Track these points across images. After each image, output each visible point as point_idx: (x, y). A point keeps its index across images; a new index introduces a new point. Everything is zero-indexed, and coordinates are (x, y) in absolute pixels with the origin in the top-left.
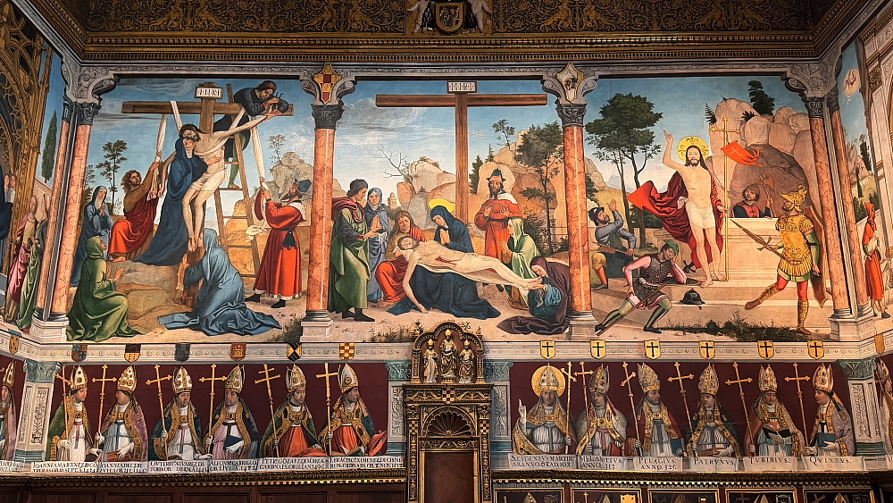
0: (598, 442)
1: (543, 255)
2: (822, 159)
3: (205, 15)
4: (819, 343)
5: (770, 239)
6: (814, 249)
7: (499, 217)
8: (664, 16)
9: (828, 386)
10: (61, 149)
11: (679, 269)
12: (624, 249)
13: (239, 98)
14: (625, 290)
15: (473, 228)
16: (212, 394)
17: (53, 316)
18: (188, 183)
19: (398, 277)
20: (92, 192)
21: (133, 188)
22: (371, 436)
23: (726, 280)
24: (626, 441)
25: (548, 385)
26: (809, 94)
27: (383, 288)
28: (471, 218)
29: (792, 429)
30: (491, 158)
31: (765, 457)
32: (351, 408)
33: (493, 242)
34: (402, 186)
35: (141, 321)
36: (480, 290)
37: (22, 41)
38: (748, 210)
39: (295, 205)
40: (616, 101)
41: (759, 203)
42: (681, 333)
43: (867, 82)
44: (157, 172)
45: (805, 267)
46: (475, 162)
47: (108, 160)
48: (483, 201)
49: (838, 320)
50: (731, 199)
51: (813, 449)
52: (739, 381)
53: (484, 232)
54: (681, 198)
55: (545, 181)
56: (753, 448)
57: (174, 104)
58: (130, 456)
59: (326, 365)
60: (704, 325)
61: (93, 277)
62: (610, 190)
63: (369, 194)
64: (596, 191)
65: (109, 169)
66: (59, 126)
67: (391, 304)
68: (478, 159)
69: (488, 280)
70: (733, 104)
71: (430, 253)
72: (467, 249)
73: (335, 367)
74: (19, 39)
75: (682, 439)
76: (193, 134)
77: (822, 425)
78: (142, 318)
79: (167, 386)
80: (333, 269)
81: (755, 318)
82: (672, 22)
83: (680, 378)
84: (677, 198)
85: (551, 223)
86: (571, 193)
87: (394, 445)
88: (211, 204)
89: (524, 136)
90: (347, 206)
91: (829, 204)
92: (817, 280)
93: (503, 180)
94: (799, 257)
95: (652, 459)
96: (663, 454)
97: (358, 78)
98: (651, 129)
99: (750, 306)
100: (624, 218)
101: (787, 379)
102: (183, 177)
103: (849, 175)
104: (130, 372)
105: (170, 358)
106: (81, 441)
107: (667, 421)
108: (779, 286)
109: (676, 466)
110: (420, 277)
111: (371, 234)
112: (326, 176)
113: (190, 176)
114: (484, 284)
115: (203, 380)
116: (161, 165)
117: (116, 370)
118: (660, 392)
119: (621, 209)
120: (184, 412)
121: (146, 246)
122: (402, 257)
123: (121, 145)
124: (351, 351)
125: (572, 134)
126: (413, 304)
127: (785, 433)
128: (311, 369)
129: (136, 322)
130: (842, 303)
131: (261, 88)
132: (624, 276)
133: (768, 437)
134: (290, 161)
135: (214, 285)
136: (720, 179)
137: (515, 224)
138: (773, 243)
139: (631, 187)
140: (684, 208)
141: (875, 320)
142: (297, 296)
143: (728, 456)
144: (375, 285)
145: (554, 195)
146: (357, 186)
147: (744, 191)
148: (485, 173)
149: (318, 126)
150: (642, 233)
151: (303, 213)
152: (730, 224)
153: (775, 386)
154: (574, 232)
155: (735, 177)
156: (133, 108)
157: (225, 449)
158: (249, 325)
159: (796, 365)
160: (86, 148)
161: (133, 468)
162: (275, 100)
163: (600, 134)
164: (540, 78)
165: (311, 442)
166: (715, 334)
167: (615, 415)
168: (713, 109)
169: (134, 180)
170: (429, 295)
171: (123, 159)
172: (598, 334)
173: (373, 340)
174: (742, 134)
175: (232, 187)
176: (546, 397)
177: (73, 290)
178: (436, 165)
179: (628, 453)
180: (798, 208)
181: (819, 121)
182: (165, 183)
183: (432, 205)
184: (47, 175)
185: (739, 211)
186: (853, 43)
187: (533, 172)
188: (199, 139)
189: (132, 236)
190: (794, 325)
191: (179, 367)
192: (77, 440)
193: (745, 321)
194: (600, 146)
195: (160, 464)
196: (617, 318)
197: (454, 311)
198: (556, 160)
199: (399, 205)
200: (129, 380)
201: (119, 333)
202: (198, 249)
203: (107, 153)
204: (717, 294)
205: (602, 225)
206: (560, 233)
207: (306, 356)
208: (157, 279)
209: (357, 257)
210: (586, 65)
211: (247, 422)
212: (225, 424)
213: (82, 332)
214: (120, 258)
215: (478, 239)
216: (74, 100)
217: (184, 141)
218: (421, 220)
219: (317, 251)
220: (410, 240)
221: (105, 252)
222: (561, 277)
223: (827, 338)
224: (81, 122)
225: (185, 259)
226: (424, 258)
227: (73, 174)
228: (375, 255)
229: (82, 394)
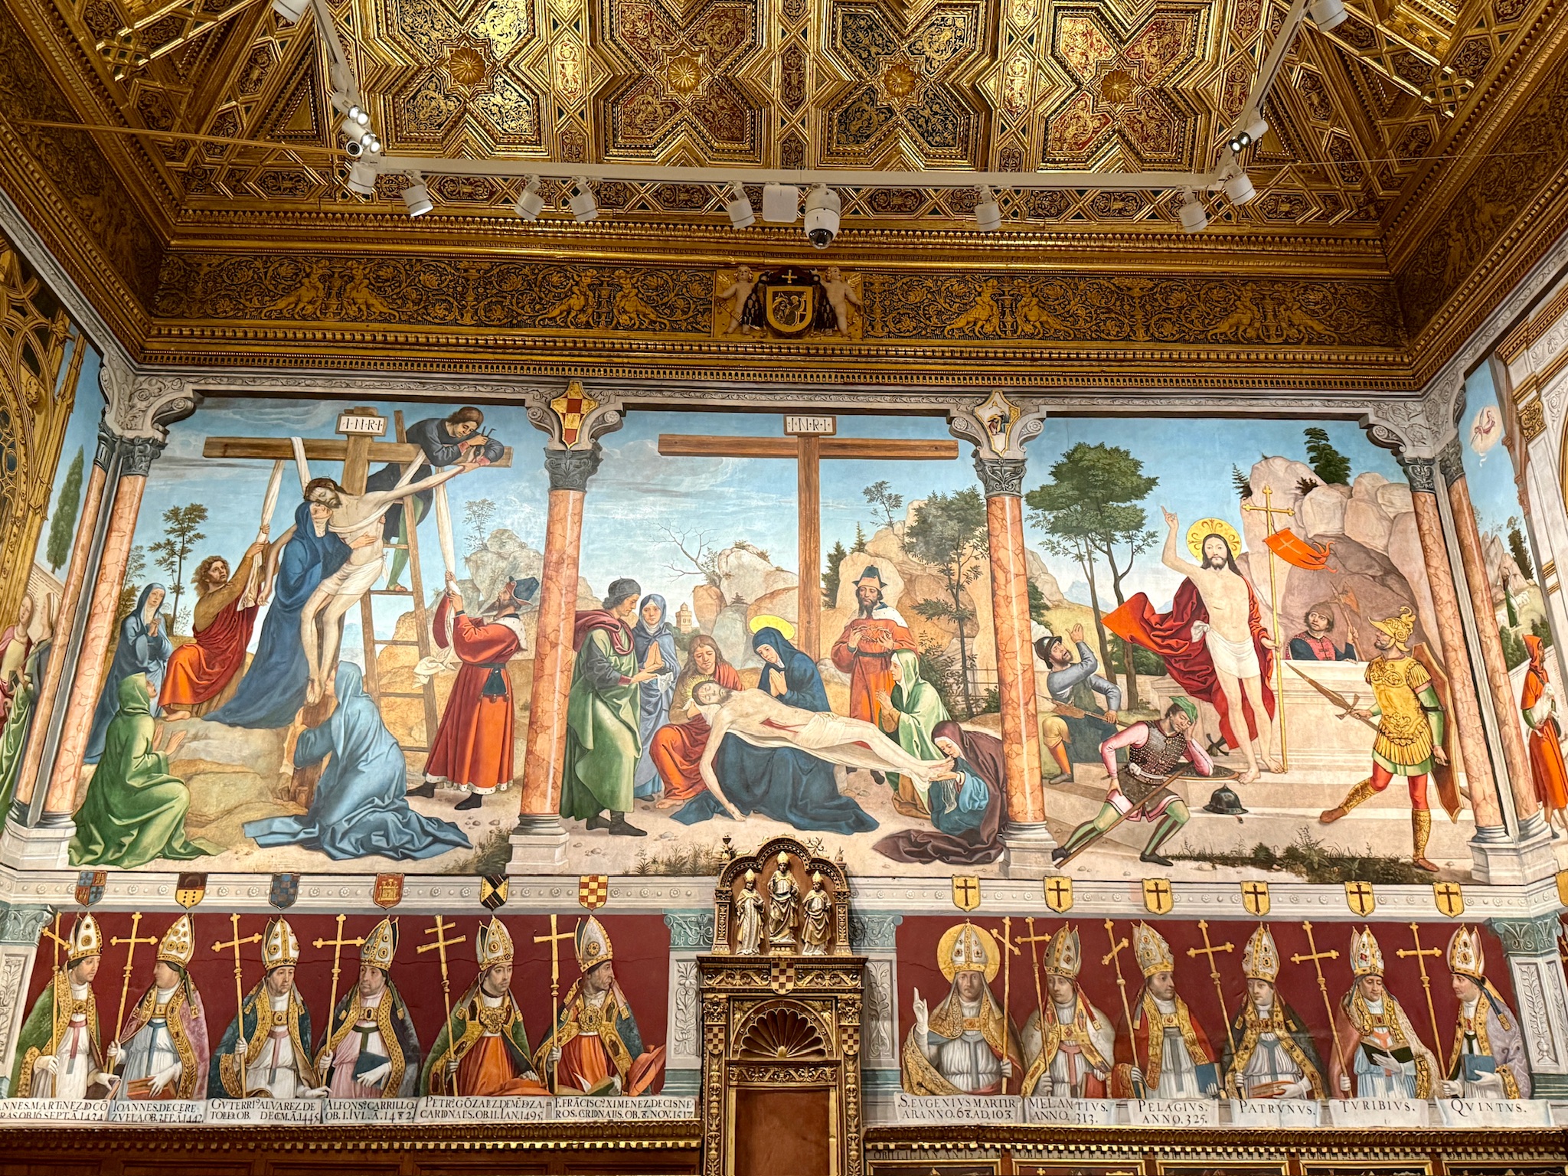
0: (1062, 1071)
1: (954, 719)
2: (1438, 561)
3: (363, 295)
4: (1453, 888)
5: (1357, 698)
6: (1433, 718)
7: (875, 649)
8: (1156, 318)
9: (1475, 966)
10: (87, 515)
11: (1199, 748)
12: (1100, 711)
13: (417, 436)
14: (1105, 785)
15: (828, 669)
16: (336, 970)
17: (47, 820)
18: (314, 580)
19: (691, 755)
20: (139, 594)
21: (212, 588)
22: (634, 1057)
23: (1284, 771)
24: (1113, 1070)
25: (968, 960)
26: (1409, 453)
27: (662, 772)
28: (826, 649)
29: (1416, 1046)
30: (861, 547)
31: (1370, 1099)
32: (597, 1001)
33: (865, 693)
34: (701, 592)
35: (211, 830)
36: (842, 781)
37: (29, 318)
38: (1315, 647)
39: (509, 622)
40: (1077, 456)
41: (1334, 636)
42: (1207, 865)
43: (1517, 428)
44: (258, 561)
45: (1420, 749)
46: (833, 552)
47: (172, 537)
48: (847, 622)
49: (1484, 846)
50: (1285, 628)
51: (1456, 1085)
52: (1315, 956)
53: (849, 675)
54: (1197, 623)
55: (955, 588)
56: (1346, 1083)
57: (298, 444)
58: (175, 1090)
59: (554, 919)
60: (1248, 852)
61: (127, 747)
62: (1071, 607)
63: (643, 604)
64: (1047, 608)
65: (173, 553)
66: (86, 472)
67: (679, 803)
68: (838, 548)
69: (854, 762)
70: (1279, 465)
71: (751, 710)
72: (818, 705)
73: (570, 922)
74: (24, 314)
75: (1217, 1066)
76: (329, 495)
77: (1469, 1039)
78: (215, 824)
79: (252, 957)
80: (572, 739)
81: (1337, 841)
82: (1168, 329)
83: (1209, 950)
84: (1189, 624)
85: (968, 661)
86: (1002, 611)
87: (680, 1074)
88: (354, 618)
89: (919, 510)
90: (601, 625)
91: (1455, 640)
92: (1443, 773)
93: (882, 585)
94: (1409, 730)
95: (1164, 1104)
96: (1183, 1095)
97: (627, 407)
98: (1139, 504)
99: (1329, 817)
100: (1098, 655)
101: (1401, 953)
102: (306, 571)
103: (1489, 588)
104: (183, 926)
105: (260, 900)
106: (81, 1060)
107: (1189, 1032)
108: (1377, 782)
109: (1207, 1117)
110: (731, 756)
111: (643, 676)
112: (566, 571)
113: (318, 569)
114: (850, 770)
115: (319, 943)
116: (267, 549)
117: (158, 922)
118: (1175, 976)
119: (1092, 639)
120: (281, 1004)
121: (230, 691)
122: (699, 719)
123: (196, 513)
124: (602, 892)
125: (1003, 509)
126: (718, 804)
127: (1404, 1055)
128: (524, 926)
129: (202, 831)
130: (1490, 815)
131: (455, 419)
132: (1102, 760)
133: (1372, 1062)
134: (502, 545)
135: (349, 766)
136: (1263, 593)
137: (904, 663)
138: (1363, 706)
139: (1109, 603)
140: (1203, 641)
141: (1556, 845)
142: (504, 787)
143: (1300, 1097)
144: (649, 769)
145: (973, 614)
146: (620, 590)
147: (1307, 615)
148: (850, 572)
149: (555, 486)
150: (1131, 684)
151: (521, 636)
152: (1285, 670)
153: (1380, 965)
154: (1009, 679)
155: (1289, 590)
156: (225, 449)
157: (354, 1077)
158: (411, 841)
159: (1414, 928)
160: (132, 515)
161: (178, 1114)
162: (479, 440)
163: (1051, 509)
164: (945, 413)
165: (518, 1067)
166: (1269, 868)
167: (1092, 1019)
168: (1246, 472)
169: (216, 575)
170: (748, 787)
171: (199, 536)
172: (1059, 866)
173: (643, 872)
174: (1298, 515)
175: (394, 589)
176: (964, 983)
177: (89, 770)
178: (763, 556)
179: (1119, 1090)
180: (1401, 646)
181: (1429, 498)
182: (272, 579)
183: (756, 625)
184: (57, 559)
185: (1299, 649)
186: (1486, 364)
187: (935, 572)
188: (338, 504)
189: (205, 673)
190: (1406, 853)
191: (276, 918)
192: (73, 1055)
193: (1321, 845)
194: (1053, 530)
195: (228, 1106)
196: (1091, 836)
197: (792, 818)
198: (976, 553)
199: (696, 624)
200: (180, 943)
201: (168, 853)
202: (325, 700)
203: (170, 525)
204: (1268, 796)
205: (1057, 667)
206: (984, 681)
207: (518, 899)
208: (246, 752)
209: (617, 717)
210: (1025, 394)
211: (399, 1026)
212: (357, 1029)
213: (99, 849)
214: (180, 714)
215: (838, 687)
216: (118, 431)
217: (312, 507)
218: (738, 655)
219: (543, 705)
220: (715, 687)
221: (154, 702)
222: (988, 757)
223: (1467, 879)
224: (128, 469)
225: (299, 718)
226: (741, 720)
227: (105, 562)
228: (650, 713)
229: (89, 968)
